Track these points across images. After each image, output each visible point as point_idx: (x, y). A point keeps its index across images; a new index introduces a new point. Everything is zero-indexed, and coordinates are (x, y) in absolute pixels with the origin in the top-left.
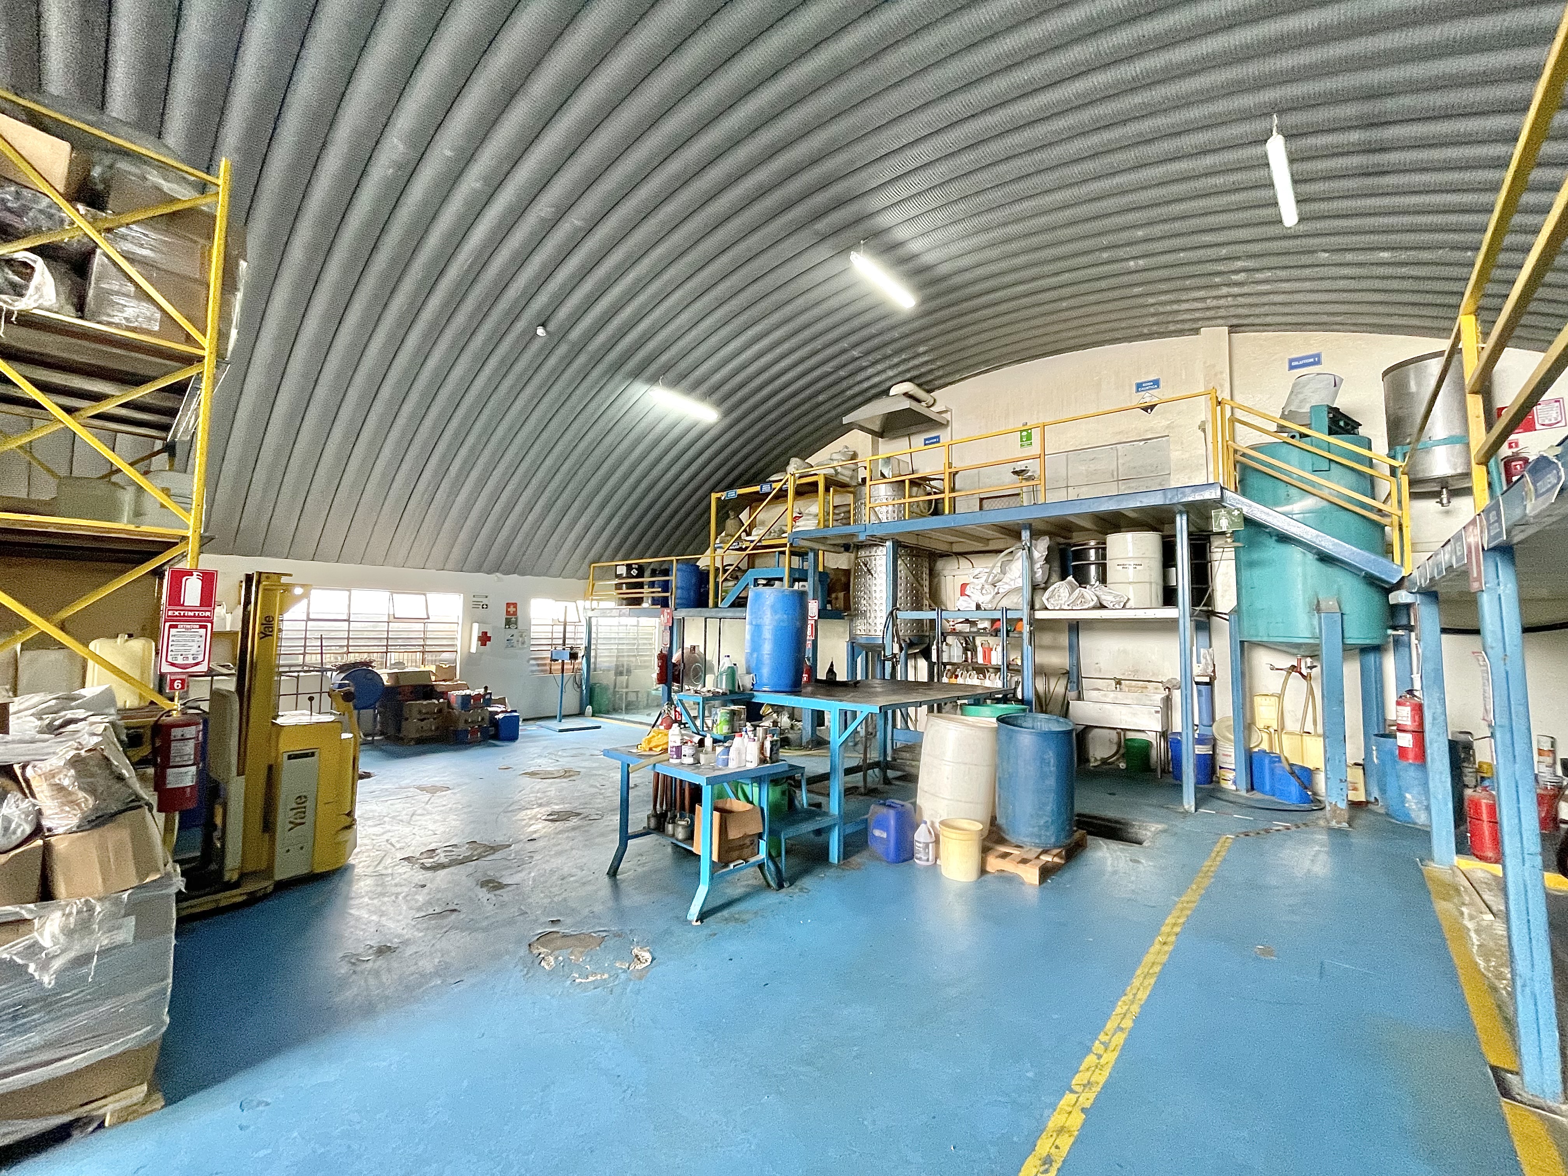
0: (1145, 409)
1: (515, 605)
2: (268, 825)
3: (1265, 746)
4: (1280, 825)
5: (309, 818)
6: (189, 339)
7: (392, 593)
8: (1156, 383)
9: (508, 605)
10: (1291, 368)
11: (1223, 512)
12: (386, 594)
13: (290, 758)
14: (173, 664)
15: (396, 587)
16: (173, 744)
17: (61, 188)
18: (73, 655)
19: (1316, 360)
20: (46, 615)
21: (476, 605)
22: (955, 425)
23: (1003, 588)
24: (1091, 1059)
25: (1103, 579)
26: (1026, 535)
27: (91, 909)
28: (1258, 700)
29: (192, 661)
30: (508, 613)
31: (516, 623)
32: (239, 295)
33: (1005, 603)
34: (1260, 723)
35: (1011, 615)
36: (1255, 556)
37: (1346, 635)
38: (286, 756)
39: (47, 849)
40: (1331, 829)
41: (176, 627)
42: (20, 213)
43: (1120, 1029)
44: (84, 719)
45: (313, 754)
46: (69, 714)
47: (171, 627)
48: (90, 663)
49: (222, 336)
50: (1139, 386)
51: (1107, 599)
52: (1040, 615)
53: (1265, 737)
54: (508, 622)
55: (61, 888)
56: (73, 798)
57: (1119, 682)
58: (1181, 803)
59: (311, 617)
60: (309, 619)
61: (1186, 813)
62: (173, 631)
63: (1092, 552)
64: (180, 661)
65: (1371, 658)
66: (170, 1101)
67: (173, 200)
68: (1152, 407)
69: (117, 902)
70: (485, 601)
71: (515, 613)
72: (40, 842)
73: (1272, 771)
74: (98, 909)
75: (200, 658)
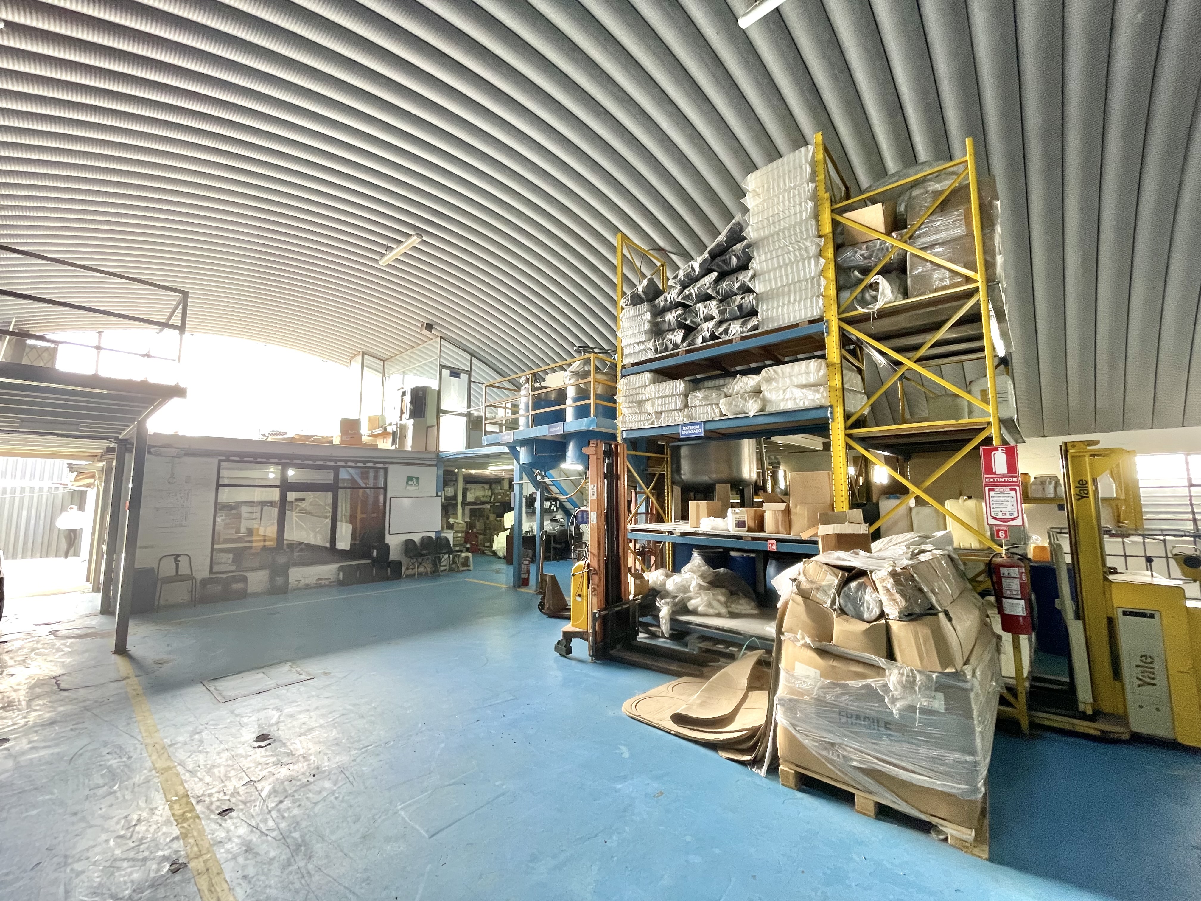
2: (1117, 672)
5: (1160, 680)
13: (1125, 613)
14: (996, 519)
16: (1003, 580)
32: (998, 229)
38: (1120, 611)
39: (888, 627)
44: (930, 551)
45: (1152, 616)
46: (923, 547)
47: (990, 490)
48: (947, 517)
56: (893, 597)
62: (992, 493)
69: (929, 678)
72: (883, 621)
74: (918, 679)
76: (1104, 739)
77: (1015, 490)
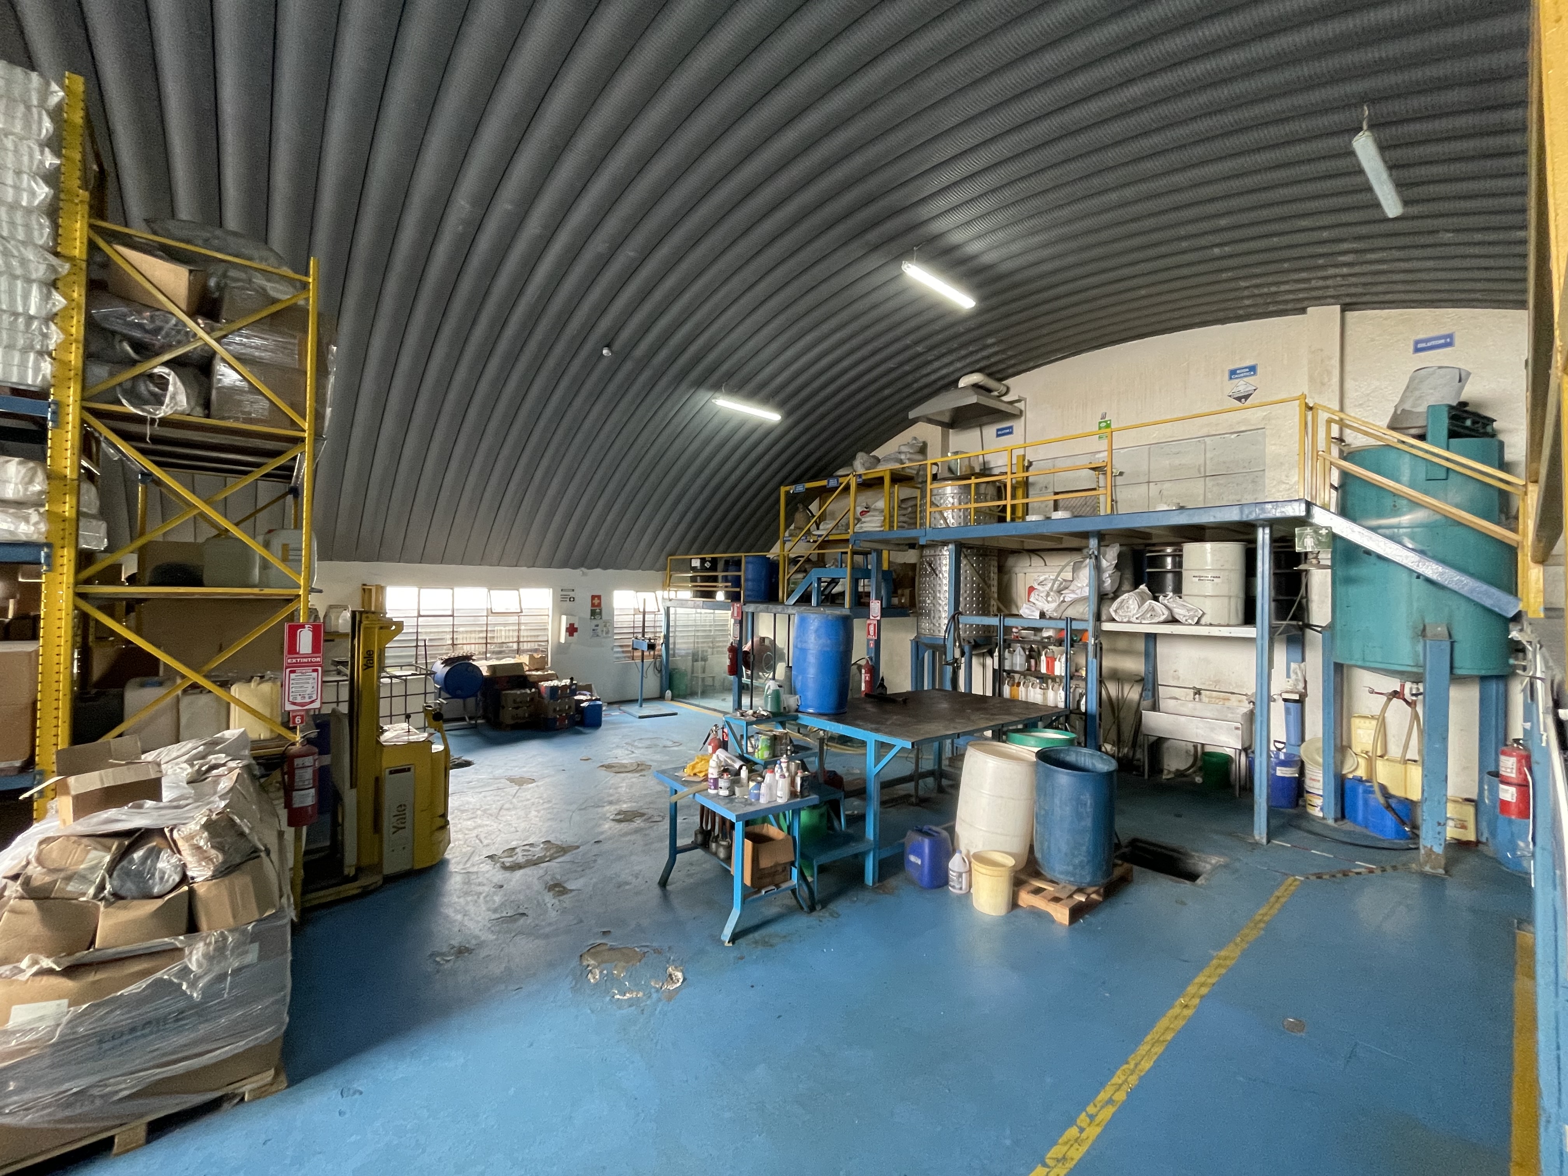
0: (1239, 399)
1: (599, 597)
2: (377, 826)
3: (1361, 773)
4: (1362, 866)
5: (408, 825)
6: (293, 424)
7: (489, 590)
8: (1253, 369)
9: (593, 597)
10: (1417, 350)
11: (1309, 530)
12: (484, 590)
13: (391, 773)
14: (294, 704)
15: (493, 584)
16: (297, 772)
17: (184, 306)
18: (218, 699)
19: (1448, 341)
20: (196, 669)
21: (564, 598)
22: (1029, 415)
23: (1069, 597)
24: (1073, 1132)
25: (1178, 590)
26: (1093, 543)
27: (225, 939)
28: (1356, 722)
29: (307, 700)
30: (593, 605)
31: (600, 613)
32: (332, 379)
33: (1071, 613)
34: (1357, 748)
35: (1076, 625)
36: (1354, 572)
37: (1457, 664)
38: (388, 771)
39: (192, 893)
40: (1424, 875)
41: (293, 672)
42: (157, 331)
43: (1110, 1101)
44: (224, 765)
45: (409, 770)
46: (212, 759)
47: (291, 672)
48: (232, 705)
49: (319, 416)
50: (1233, 373)
51: (1180, 613)
52: (1107, 626)
53: (1362, 762)
54: (593, 613)
55: (203, 923)
56: (206, 855)
57: (1198, 692)
58: (1252, 834)
59: (422, 613)
60: (419, 616)
61: (1256, 845)
62: (293, 676)
63: (1169, 560)
64: (299, 700)
65: (1493, 686)
66: (293, 1082)
67: (275, 301)
68: (1246, 397)
69: (244, 932)
70: (572, 594)
71: (599, 605)
72: (186, 888)
73: (1366, 803)
74: (230, 939)
75: (314, 697)
76: (366, 893)
77: (317, 671)
